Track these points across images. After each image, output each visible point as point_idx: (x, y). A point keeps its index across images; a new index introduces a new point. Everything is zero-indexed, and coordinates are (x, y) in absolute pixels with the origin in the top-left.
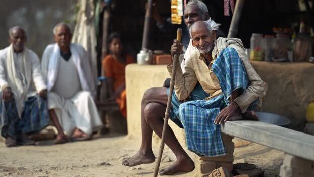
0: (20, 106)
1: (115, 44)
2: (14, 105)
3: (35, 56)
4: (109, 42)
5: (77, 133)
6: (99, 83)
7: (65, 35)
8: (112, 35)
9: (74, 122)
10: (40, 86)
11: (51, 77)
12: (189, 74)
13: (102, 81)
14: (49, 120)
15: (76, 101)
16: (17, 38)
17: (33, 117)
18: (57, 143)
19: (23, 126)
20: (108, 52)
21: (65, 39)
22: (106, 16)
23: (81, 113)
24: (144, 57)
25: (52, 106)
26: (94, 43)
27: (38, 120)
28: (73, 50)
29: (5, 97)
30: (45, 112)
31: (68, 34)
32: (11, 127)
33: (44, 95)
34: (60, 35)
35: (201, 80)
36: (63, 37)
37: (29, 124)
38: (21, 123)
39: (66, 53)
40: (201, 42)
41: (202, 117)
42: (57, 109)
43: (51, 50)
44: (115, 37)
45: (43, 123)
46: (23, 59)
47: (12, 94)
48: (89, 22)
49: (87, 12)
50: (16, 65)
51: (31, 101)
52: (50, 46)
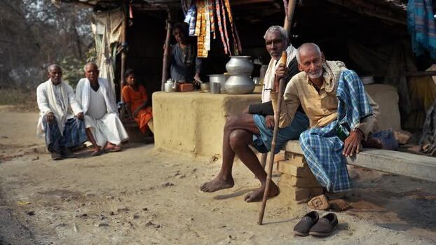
0: (62, 126)
1: (131, 78)
2: (57, 126)
3: (70, 88)
4: (126, 76)
5: (109, 146)
6: (119, 107)
7: (93, 71)
8: (128, 72)
9: (105, 137)
10: (76, 110)
11: (85, 104)
12: (291, 100)
13: (120, 105)
14: (86, 137)
15: (104, 121)
16: (55, 73)
17: (73, 135)
18: (94, 155)
19: (65, 142)
20: (125, 84)
21: (93, 74)
22: (123, 56)
23: (111, 130)
24: (171, 86)
25: (88, 126)
26: (112, 77)
27: (78, 137)
28: (100, 83)
29: (50, 121)
30: (83, 130)
31: (95, 70)
32: (56, 144)
33: (81, 117)
34: (90, 72)
35: (307, 107)
36: (92, 73)
37: (71, 141)
38: (64, 140)
39: (95, 85)
40: (312, 66)
41: (328, 147)
42: (92, 128)
43: (83, 83)
44: (131, 73)
45: (81, 139)
46: (60, 90)
47: (55, 117)
48: (108, 61)
49: (106, 54)
50: (56, 95)
51: (70, 123)
52: (82, 80)
